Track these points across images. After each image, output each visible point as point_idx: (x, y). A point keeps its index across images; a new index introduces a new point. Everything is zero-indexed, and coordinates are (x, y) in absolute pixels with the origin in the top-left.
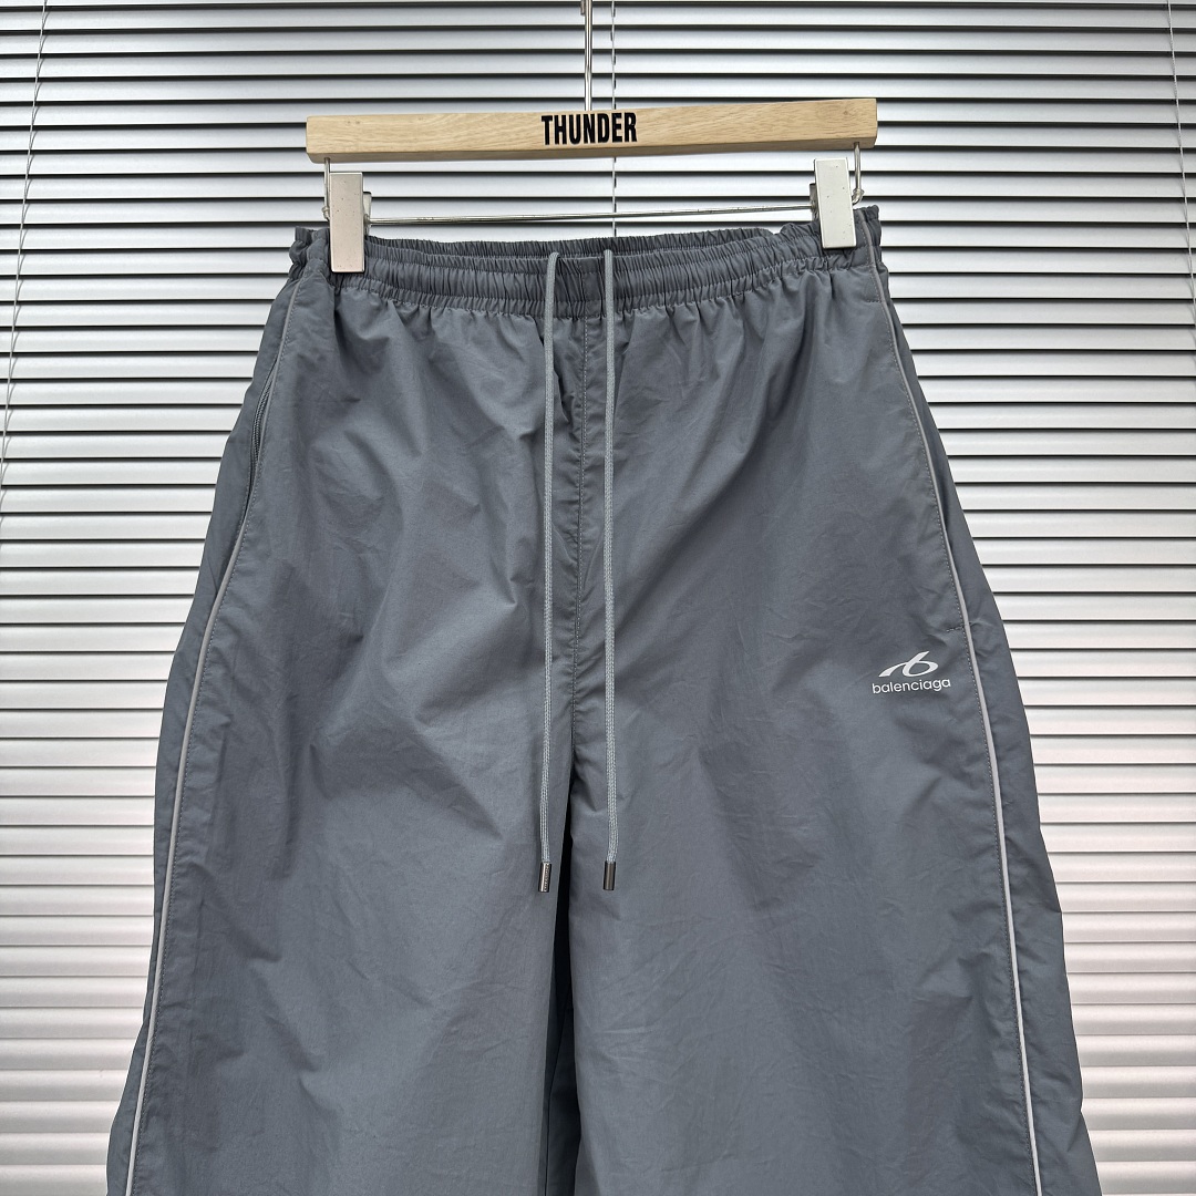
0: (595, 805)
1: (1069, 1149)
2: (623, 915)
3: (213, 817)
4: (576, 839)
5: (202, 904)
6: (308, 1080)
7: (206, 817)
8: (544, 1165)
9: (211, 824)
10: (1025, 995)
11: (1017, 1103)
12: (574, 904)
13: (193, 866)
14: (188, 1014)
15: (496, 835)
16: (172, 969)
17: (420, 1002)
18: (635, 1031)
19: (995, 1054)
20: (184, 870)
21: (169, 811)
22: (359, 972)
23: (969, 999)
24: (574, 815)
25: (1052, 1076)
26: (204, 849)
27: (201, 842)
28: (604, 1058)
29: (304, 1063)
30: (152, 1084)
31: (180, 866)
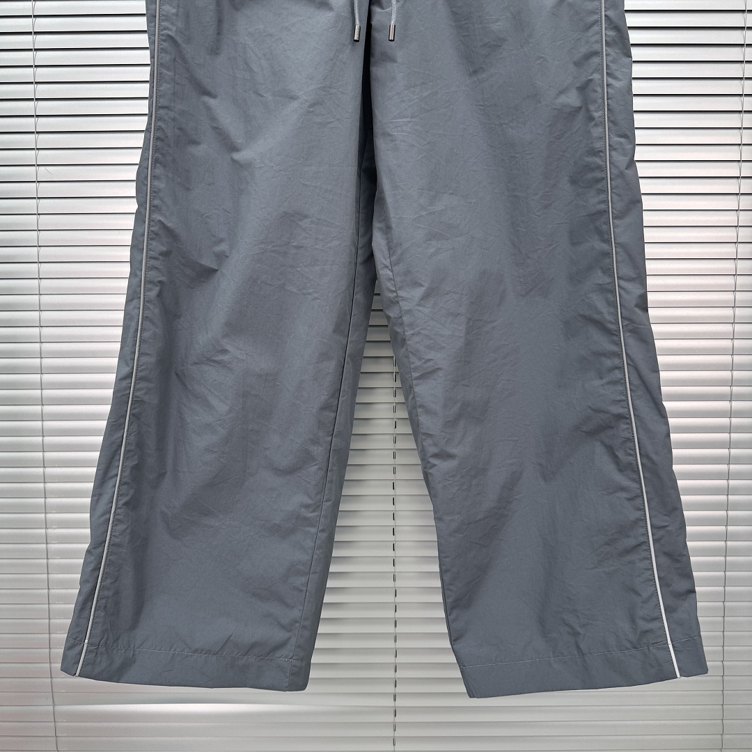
0: (384, 6)
1: (626, 169)
2: (399, 60)
3: (178, 11)
4: (374, 23)
5: (175, 59)
6: (236, 156)
7: (174, 11)
8: (358, 201)
9: (177, 15)
10: (609, 96)
11: (601, 151)
12: (372, 60)
13: (169, 36)
14: (172, 114)
15: (331, 9)
16: (162, 88)
17: (293, 98)
18: (405, 120)
19: (592, 130)
20: (164, 38)
21: (154, 6)
22: (260, 95)
23: (580, 108)
24: (373, 13)
25: (621, 136)
26: (174, 28)
27: (172, 24)
28: (389, 135)
29: (234, 148)
30: (156, 146)
31: (162, 35)
